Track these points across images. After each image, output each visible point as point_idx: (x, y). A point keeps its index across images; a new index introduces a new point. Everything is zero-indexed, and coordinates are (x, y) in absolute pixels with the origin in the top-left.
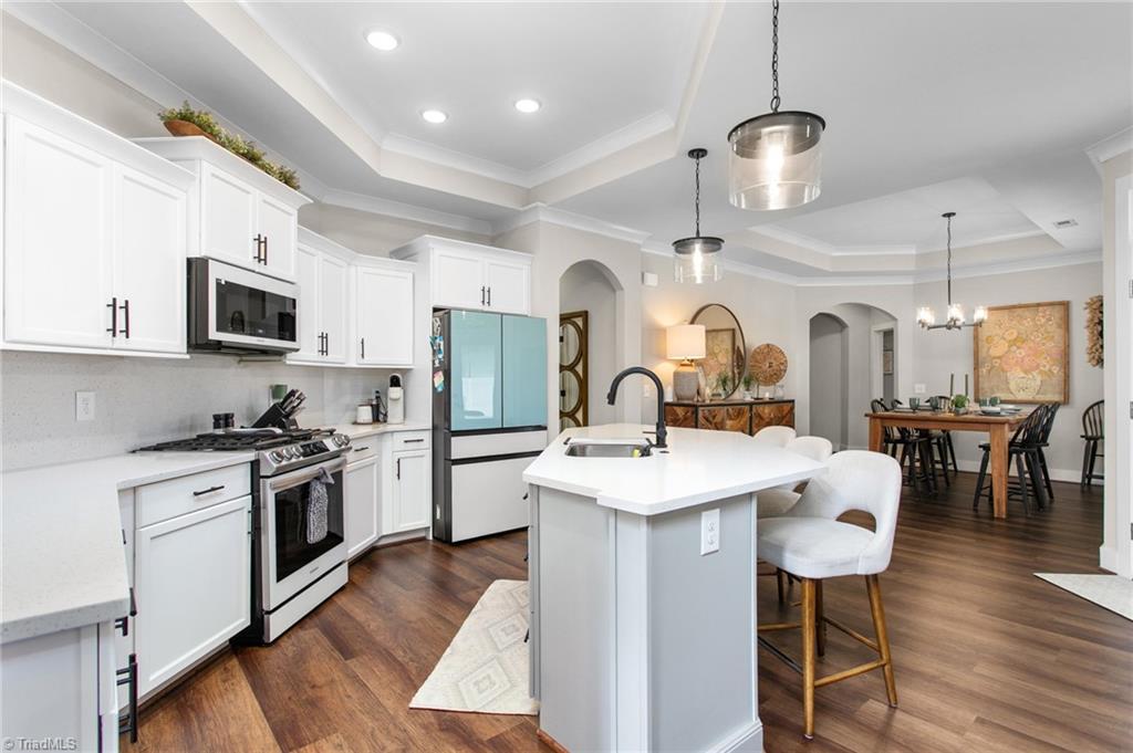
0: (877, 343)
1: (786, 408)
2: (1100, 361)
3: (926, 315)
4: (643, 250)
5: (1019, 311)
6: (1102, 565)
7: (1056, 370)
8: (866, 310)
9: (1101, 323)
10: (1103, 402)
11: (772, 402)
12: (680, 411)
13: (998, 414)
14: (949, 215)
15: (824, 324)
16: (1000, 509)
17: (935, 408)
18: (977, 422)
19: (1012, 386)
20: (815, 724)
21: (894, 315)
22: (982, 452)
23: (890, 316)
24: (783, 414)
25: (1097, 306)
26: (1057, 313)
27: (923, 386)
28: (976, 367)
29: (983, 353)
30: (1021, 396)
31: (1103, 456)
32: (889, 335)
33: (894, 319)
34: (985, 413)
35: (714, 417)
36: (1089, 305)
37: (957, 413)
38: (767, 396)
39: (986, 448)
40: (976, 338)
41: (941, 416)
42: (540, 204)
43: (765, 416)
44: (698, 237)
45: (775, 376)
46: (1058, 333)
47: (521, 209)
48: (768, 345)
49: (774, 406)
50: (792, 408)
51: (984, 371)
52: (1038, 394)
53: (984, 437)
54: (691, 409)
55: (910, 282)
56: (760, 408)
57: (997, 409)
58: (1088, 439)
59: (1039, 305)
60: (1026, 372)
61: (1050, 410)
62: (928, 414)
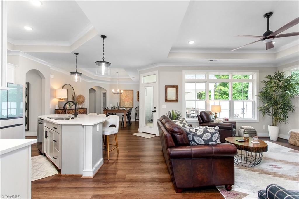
0: (102, 95)
1: (85, 109)
2: (138, 101)
3: (113, 91)
4: (51, 68)
5: (127, 91)
6: (139, 131)
7: (132, 101)
8: (100, 88)
9: (138, 95)
10: (138, 107)
11: (82, 108)
12: (60, 111)
13: (125, 109)
14: (117, 72)
15: (92, 90)
16: (125, 126)
17: (114, 109)
18: (122, 111)
19: (126, 105)
20: (109, 158)
21: (106, 89)
22: (122, 116)
23: (105, 90)
24: (84, 111)
25: (138, 92)
26: (131, 92)
27: (111, 105)
28: (120, 101)
29: (121, 98)
30: (127, 106)
31: (138, 116)
32: (105, 94)
33: (106, 90)
34: (123, 109)
35: (70, 112)
36: (137, 92)
37: (118, 109)
38: (81, 107)
39: (123, 116)
40: (120, 95)
41: (115, 110)
42: (20, 51)
43: (81, 112)
44: (76, 72)
45: (82, 102)
46: (132, 95)
47: (11, 51)
48: (81, 95)
49: (82, 109)
50: (86, 110)
51: (121, 102)
52: (129, 106)
53: (123, 114)
54: (64, 110)
55: (109, 83)
56: (80, 110)
57: (124, 109)
58: (136, 113)
59: (129, 90)
60: (128, 102)
61: (131, 108)
62: (113, 110)
